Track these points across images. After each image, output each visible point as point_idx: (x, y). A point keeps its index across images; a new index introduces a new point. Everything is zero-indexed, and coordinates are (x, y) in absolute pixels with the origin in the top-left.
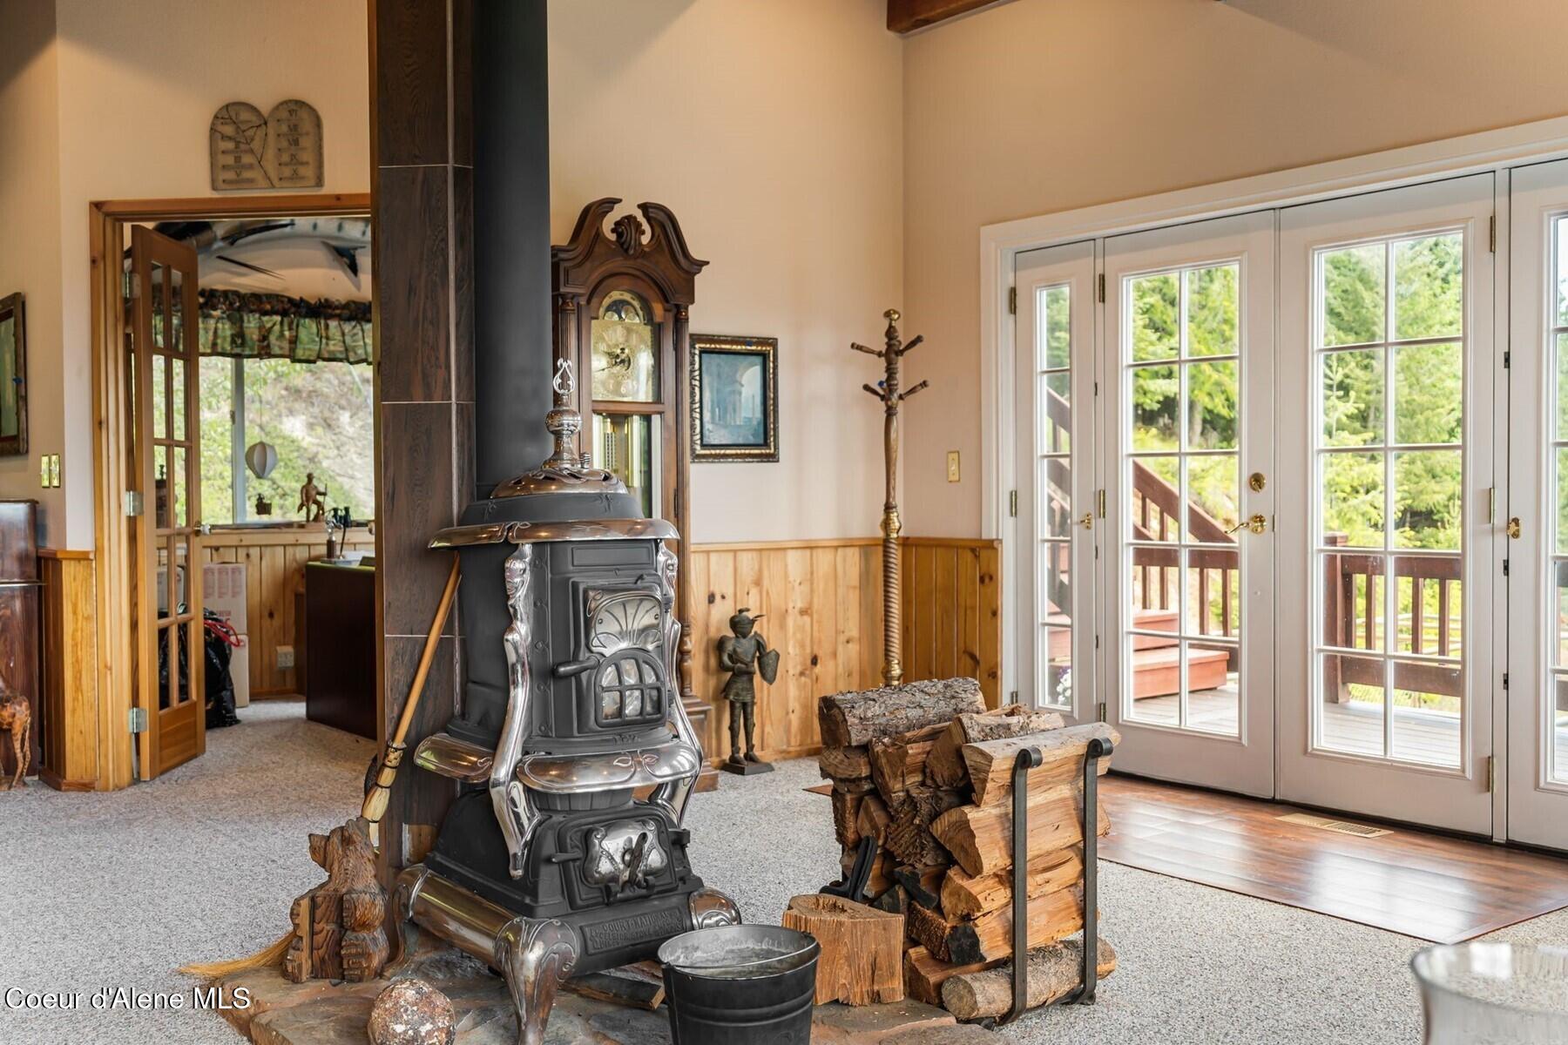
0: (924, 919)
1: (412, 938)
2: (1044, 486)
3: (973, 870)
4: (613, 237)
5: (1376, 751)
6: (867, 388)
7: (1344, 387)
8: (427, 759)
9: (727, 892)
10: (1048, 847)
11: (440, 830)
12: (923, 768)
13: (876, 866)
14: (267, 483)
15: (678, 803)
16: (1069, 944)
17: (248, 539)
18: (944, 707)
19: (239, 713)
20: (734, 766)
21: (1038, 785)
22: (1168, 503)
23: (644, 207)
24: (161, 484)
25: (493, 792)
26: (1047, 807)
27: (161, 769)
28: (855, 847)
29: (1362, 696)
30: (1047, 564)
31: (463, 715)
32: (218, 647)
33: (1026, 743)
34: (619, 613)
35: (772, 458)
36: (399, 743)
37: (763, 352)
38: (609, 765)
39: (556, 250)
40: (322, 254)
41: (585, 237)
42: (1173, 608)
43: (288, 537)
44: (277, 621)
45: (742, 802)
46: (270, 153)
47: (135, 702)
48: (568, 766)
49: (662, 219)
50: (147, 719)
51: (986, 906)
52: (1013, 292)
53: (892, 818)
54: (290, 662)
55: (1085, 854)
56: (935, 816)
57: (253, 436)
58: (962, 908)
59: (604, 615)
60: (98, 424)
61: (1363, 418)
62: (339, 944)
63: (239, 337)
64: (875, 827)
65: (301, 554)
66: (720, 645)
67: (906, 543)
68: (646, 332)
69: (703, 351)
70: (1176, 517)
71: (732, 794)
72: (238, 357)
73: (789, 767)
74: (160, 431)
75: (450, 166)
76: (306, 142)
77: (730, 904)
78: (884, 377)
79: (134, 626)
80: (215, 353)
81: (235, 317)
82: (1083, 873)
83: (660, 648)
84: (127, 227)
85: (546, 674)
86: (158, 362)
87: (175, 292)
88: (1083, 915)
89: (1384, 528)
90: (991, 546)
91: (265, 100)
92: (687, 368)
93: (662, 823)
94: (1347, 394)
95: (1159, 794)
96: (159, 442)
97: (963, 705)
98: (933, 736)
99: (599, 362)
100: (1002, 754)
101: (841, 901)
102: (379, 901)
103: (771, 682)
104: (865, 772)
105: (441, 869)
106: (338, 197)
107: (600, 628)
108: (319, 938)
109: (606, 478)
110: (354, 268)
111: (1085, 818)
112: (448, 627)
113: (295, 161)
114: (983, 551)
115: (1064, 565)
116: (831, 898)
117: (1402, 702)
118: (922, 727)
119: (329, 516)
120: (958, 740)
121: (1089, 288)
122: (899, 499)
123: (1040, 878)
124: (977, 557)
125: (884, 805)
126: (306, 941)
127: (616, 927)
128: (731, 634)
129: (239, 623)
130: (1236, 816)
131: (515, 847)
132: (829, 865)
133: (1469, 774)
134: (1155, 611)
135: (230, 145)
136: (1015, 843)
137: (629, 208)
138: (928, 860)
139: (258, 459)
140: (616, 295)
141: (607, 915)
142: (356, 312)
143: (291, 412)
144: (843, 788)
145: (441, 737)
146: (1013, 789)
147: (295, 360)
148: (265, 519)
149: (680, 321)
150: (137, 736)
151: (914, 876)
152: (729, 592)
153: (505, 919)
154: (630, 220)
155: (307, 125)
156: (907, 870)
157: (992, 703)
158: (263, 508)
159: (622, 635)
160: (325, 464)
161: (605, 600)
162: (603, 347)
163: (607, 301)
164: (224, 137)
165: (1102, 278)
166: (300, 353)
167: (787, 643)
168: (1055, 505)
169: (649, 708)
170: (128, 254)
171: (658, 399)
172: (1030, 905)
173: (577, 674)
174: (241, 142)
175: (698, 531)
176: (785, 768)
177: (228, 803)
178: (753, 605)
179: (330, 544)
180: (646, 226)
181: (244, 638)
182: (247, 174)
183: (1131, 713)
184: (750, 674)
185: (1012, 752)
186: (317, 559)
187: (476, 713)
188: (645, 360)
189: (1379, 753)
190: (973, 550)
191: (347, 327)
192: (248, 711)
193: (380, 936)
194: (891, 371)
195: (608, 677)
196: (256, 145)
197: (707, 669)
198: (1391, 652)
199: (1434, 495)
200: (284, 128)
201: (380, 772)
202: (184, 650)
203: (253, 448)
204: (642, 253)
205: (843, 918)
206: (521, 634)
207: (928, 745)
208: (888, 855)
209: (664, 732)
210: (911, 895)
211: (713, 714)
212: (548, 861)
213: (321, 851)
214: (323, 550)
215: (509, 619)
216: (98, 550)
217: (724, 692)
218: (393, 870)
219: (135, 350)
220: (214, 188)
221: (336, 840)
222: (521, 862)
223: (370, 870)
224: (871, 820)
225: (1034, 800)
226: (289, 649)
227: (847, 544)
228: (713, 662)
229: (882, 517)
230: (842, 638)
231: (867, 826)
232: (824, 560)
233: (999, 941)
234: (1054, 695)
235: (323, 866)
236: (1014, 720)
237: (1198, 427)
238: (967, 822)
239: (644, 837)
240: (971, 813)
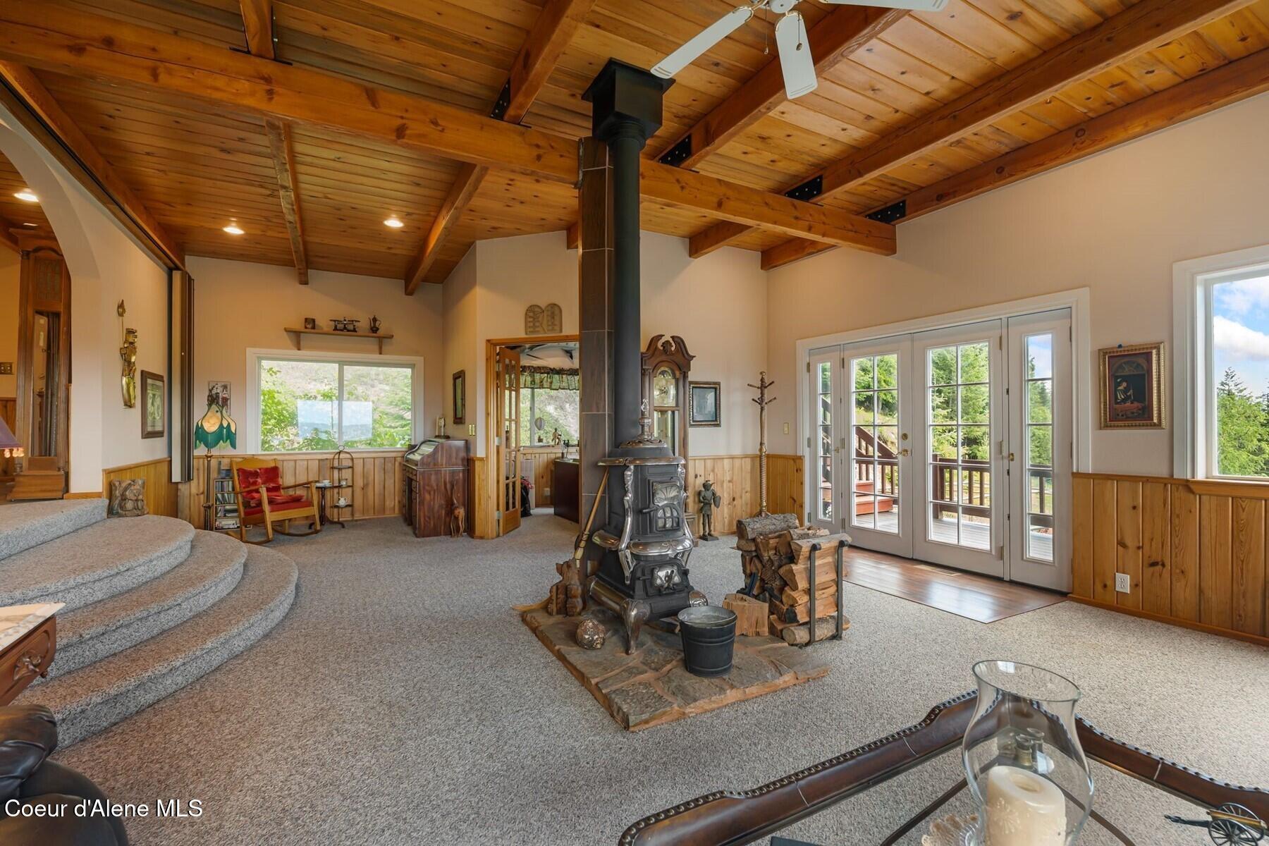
0: (776, 605)
1: (590, 603)
2: (821, 434)
3: (795, 588)
4: (662, 348)
5: (954, 541)
6: (753, 400)
7: (939, 392)
8: (596, 540)
9: (702, 591)
10: (823, 580)
11: (600, 564)
12: (776, 548)
13: (758, 584)
14: (542, 432)
15: (685, 558)
16: (832, 617)
17: (535, 451)
18: (784, 525)
19: (532, 511)
20: (704, 538)
21: (819, 557)
22: (869, 440)
23: (673, 337)
24: (507, 432)
25: (620, 553)
26: (824, 565)
27: (506, 532)
28: (750, 576)
29: (947, 517)
30: (822, 464)
31: (609, 524)
32: (525, 489)
33: (815, 541)
34: (665, 491)
35: (718, 425)
36: (587, 532)
37: (715, 387)
38: (661, 545)
39: (642, 353)
40: (562, 353)
41: (652, 348)
42: (871, 480)
43: (549, 450)
44: (545, 479)
45: (707, 552)
46: (545, 322)
47: (498, 509)
48: (646, 545)
49: (679, 341)
50: (501, 515)
51: (800, 602)
52: (809, 364)
53: (764, 567)
54: (549, 494)
55: (838, 583)
56: (780, 567)
57: (537, 416)
58: (791, 603)
59: (659, 492)
60: (488, 414)
61: (947, 403)
62: (566, 602)
63: (533, 381)
64: (757, 569)
65: (553, 456)
66: (699, 493)
67: (768, 456)
68: (673, 381)
69: (693, 387)
70: (873, 446)
71: (704, 548)
72: (533, 388)
73: (725, 538)
74: (507, 417)
75: (606, 330)
76: (557, 318)
77: (704, 597)
78: (760, 396)
79: (498, 482)
80: (525, 387)
81: (532, 375)
82: (837, 590)
83: (679, 503)
84: (498, 348)
85: (638, 512)
86: (507, 392)
87: (513, 367)
88: (837, 606)
89: (957, 446)
90: (801, 458)
91: (543, 304)
92: (687, 396)
93: (679, 566)
94: (940, 394)
95: (866, 554)
96: (507, 420)
97: (790, 524)
98: (779, 536)
99: (656, 393)
100: (805, 545)
101: (745, 597)
102: (580, 589)
103: (718, 507)
104: (754, 549)
105: (600, 578)
106: (567, 336)
107: (657, 496)
108: (559, 600)
109: (660, 441)
110: (571, 357)
111: (838, 568)
112: (604, 492)
113: (553, 324)
114: (797, 460)
115: (828, 463)
116: (741, 595)
117: (965, 520)
118: (775, 532)
119: (562, 442)
120: (789, 539)
121: (838, 363)
122: (765, 441)
123: (820, 592)
124: (795, 462)
125: (761, 562)
126: (555, 602)
127: (663, 604)
128: (703, 489)
129: (532, 481)
130: (898, 565)
131: (627, 573)
132: (741, 582)
133: (993, 553)
134: (864, 481)
135: (531, 319)
136: (811, 579)
137: (667, 338)
138: (778, 583)
139: (538, 423)
140: (662, 369)
141: (659, 599)
142: (573, 372)
143: (549, 404)
144: (745, 554)
145: (601, 532)
146: (810, 558)
147: (551, 389)
148: (541, 444)
149: (685, 376)
150: (499, 521)
151: (772, 589)
152: (703, 475)
153: (623, 599)
154: (668, 342)
155: (557, 312)
156: (769, 586)
157: (802, 525)
158: (540, 440)
159: (666, 499)
160: (561, 422)
161: (660, 486)
162: (657, 387)
163: (659, 371)
164: (530, 317)
165: (843, 359)
166: (553, 387)
167: (724, 493)
168: (825, 441)
169: (675, 525)
170: (498, 354)
171: (677, 405)
172: (816, 602)
173: (649, 513)
174: (535, 319)
175: (692, 452)
176: (723, 539)
177: (528, 546)
178: (711, 479)
179: (563, 453)
180: (673, 344)
181: (533, 485)
182: (537, 329)
183: (856, 522)
184: (710, 505)
185: (810, 545)
186: (558, 458)
187: (613, 524)
188: (672, 391)
189: (956, 542)
190: (793, 459)
191: (569, 377)
192: (535, 511)
193: (580, 600)
194: (762, 394)
195: (660, 513)
196: (540, 319)
197: (694, 501)
198: (960, 503)
199: (978, 432)
200: (549, 313)
201: (580, 542)
202: (514, 490)
203: (537, 420)
204: (672, 354)
205: (745, 603)
206: (629, 497)
207: (777, 540)
208: (762, 580)
209: (680, 533)
210: (771, 596)
211: (696, 520)
212: (639, 579)
213: (560, 569)
214: (560, 455)
215: (625, 493)
216: (487, 457)
217: (701, 510)
218: (585, 578)
219: (500, 387)
220: (526, 334)
221: (565, 566)
222: (629, 579)
223: (576, 577)
224: (756, 566)
225: (818, 563)
226: (548, 489)
227: (746, 457)
228: (697, 499)
229: (759, 447)
230: (744, 491)
231: (754, 568)
232: (737, 462)
233: (805, 615)
234: (825, 514)
235: (561, 574)
236: (810, 532)
237: (880, 407)
238: (792, 570)
239: (673, 572)
240: (794, 567)
